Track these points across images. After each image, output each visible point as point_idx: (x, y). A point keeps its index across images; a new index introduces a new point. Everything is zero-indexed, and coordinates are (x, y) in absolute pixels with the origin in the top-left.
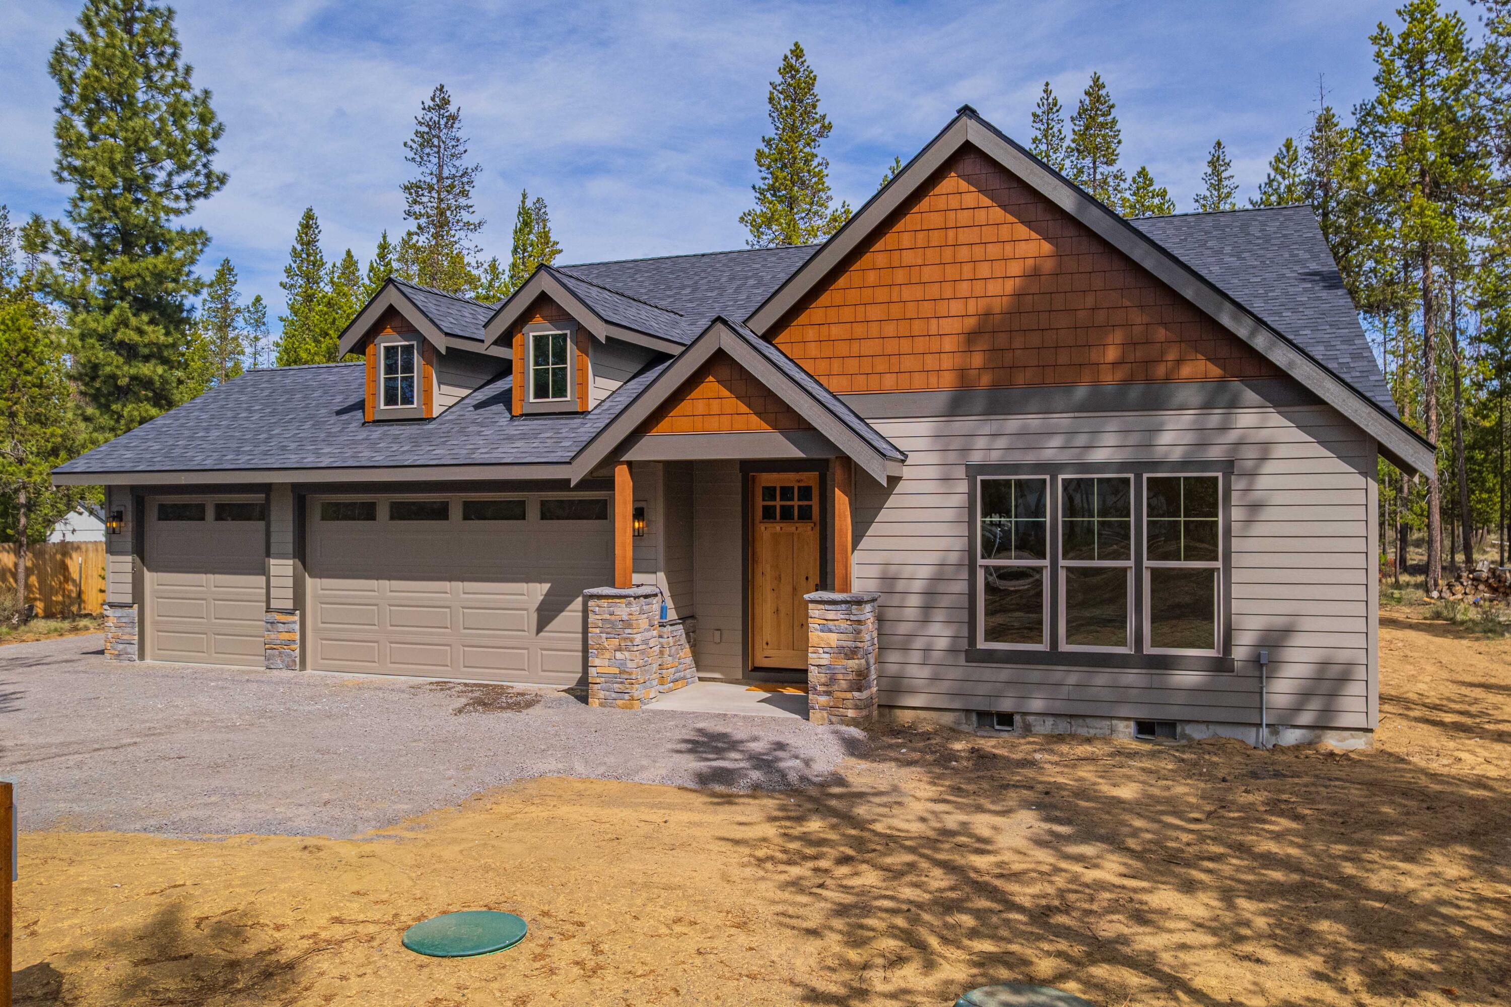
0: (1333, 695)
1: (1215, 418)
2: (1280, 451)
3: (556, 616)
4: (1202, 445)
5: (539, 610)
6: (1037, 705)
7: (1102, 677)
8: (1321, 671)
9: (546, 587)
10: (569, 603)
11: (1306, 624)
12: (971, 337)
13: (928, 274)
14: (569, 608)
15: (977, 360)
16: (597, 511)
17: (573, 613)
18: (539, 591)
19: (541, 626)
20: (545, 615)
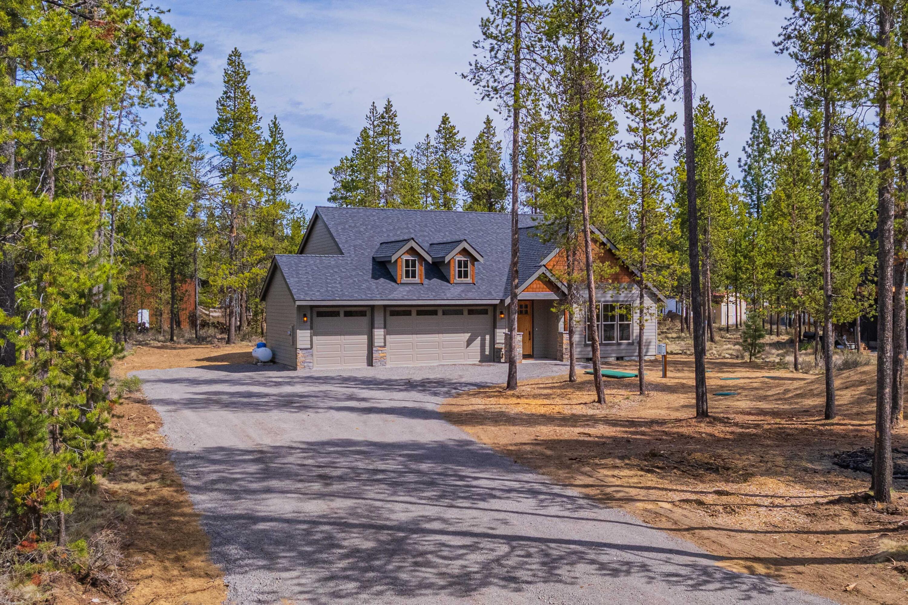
0: (648, 349)
1: (628, 292)
3: (472, 342)
4: (626, 297)
5: (467, 341)
7: (609, 348)
8: (646, 343)
9: (470, 334)
10: (477, 338)
14: (476, 340)
16: (485, 312)
17: (478, 342)
18: (467, 336)
19: (468, 346)
20: (469, 343)
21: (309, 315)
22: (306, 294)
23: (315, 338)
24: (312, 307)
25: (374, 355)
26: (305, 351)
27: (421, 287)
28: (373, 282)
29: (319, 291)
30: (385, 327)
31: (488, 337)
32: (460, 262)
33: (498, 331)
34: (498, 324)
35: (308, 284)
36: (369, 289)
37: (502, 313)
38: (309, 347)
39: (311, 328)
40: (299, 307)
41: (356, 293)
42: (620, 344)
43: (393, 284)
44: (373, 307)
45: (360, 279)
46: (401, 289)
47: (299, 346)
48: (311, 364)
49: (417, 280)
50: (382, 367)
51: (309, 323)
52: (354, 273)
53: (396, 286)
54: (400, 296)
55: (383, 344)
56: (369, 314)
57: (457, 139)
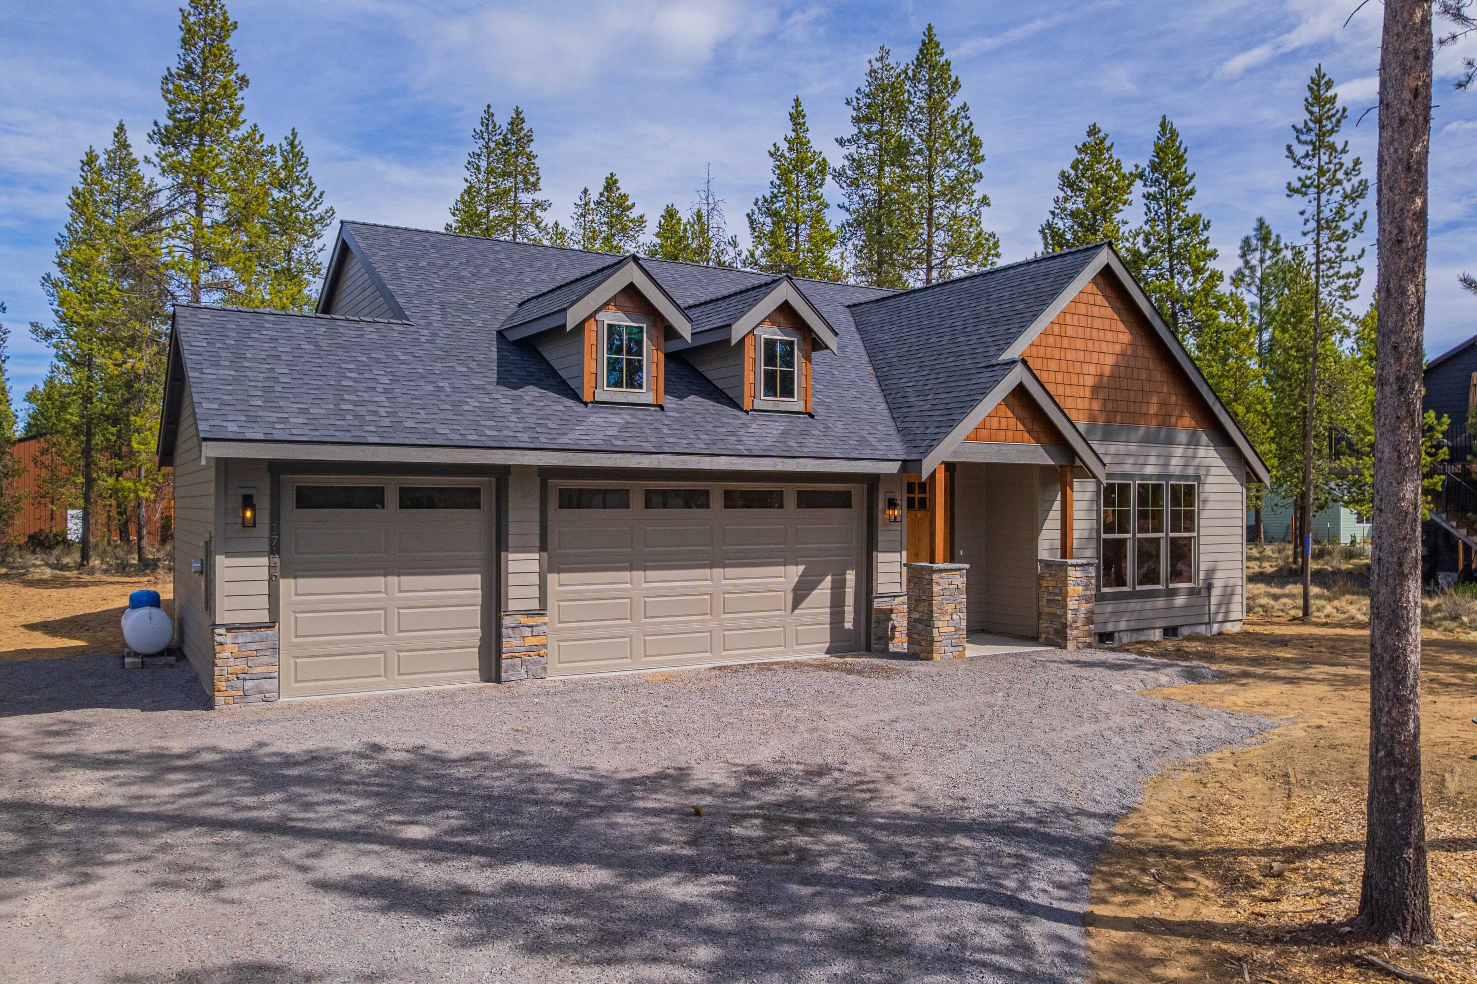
0: (1229, 603)
1: (1190, 452)
2: (1213, 471)
3: (809, 594)
4: (1186, 466)
5: (795, 590)
6: (1123, 626)
7: (1149, 604)
8: (1225, 591)
9: (801, 568)
10: (822, 581)
11: (1221, 566)
12: (1095, 389)
13: (1080, 344)
14: (820, 586)
15: (1096, 405)
16: (843, 501)
17: (824, 591)
18: (795, 572)
19: (795, 606)
20: (800, 593)
21: (264, 502)
22: (253, 420)
23: (286, 585)
24: (277, 468)
25: (507, 644)
26: (245, 637)
27: (660, 415)
28: (504, 397)
29: (303, 411)
30: (543, 547)
31: (850, 576)
32: (770, 345)
33: (881, 557)
34: (881, 537)
35: (267, 389)
36: (489, 413)
37: (892, 504)
38: (264, 617)
39: (274, 549)
40: (224, 465)
41: (444, 422)
42: (1172, 593)
43: (571, 403)
44: (502, 473)
45: (460, 384)
46: (597, 418)
47: (223, 616)
48: (267, 685)
49: (645, 395)
50: (531, 686)
51: (263, 529)
52: (438, 367)
53: (580, 408)
54: (597, 440)
55: (535, 605)
56: (487, 498)
57: (632, 216)
